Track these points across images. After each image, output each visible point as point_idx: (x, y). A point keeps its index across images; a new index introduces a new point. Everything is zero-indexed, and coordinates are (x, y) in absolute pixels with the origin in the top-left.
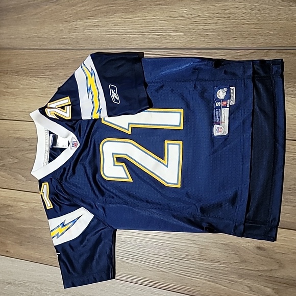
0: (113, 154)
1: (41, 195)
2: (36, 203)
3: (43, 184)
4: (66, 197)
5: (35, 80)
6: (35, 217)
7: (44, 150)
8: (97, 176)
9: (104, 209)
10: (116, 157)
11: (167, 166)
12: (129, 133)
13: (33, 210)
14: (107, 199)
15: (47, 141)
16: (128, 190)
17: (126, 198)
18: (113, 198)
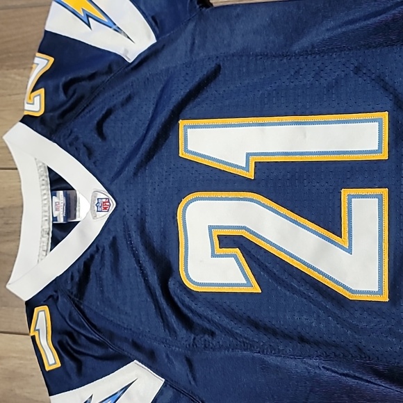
0: (211, 228)
1: (33, 338)
2: (21, 359)
3: (36, 310)
4: (96, 337)
5: (19, 75)
6: (18, 392)
7: (40, 229)
8: (171, 284)
9: (189, 362)
10: (219, 236)
11: (349, 251)
12: (251, 175)
13: (12, 376)
14: (198, 338)
15: (46, 208)
16: (249, 313)
17: (249, 333)
18: (212, 334)
